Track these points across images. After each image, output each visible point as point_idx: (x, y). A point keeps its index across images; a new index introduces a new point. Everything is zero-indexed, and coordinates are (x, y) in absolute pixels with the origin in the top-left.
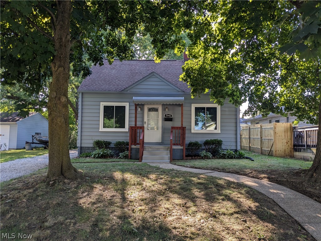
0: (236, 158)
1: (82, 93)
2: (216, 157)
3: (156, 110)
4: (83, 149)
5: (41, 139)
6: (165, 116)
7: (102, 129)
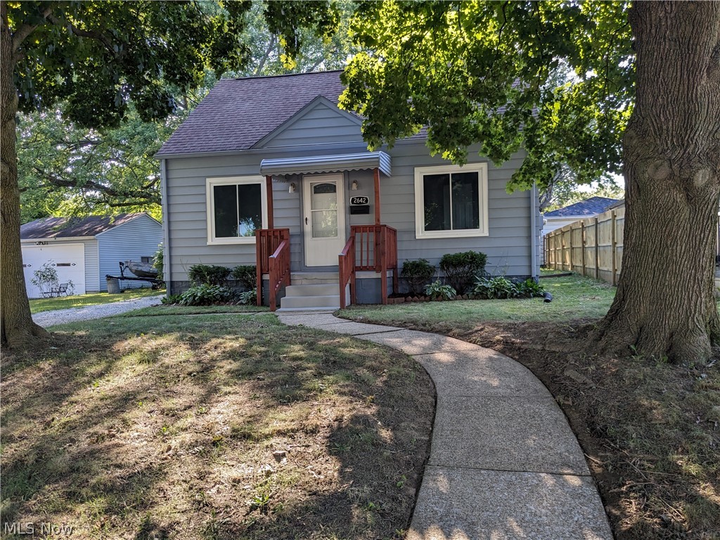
0: (516, 297)
1: (166, 160)
2: (464, 296)
3: (331, 188)
4: (176, 286)
5: (140, 268)
6: (353, 203)
7: (213, 240)
